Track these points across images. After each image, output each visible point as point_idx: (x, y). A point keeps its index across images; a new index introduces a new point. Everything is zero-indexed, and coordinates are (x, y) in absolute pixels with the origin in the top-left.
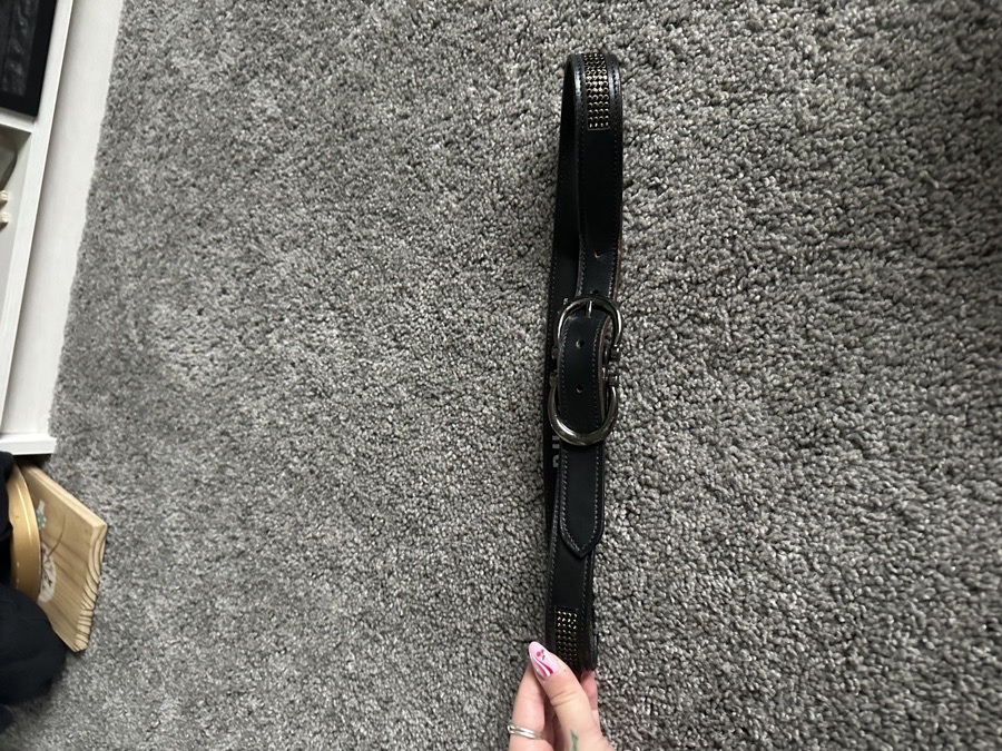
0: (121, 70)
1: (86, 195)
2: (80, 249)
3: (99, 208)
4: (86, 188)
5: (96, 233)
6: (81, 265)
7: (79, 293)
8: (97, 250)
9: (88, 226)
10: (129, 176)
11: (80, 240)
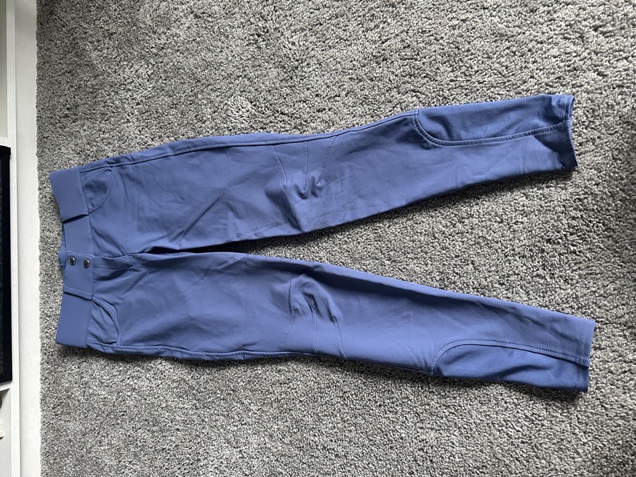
0: (47, 334)
1: (39, 400)
2: (42, 429)
3: (51, 408)
4: (38, 397)
5: (52, 422)
6: (44, 440)
7: (46, 454)
8: (54, 430)
9: (44, 417)
10: (67, 392)
11: (40, 425)
